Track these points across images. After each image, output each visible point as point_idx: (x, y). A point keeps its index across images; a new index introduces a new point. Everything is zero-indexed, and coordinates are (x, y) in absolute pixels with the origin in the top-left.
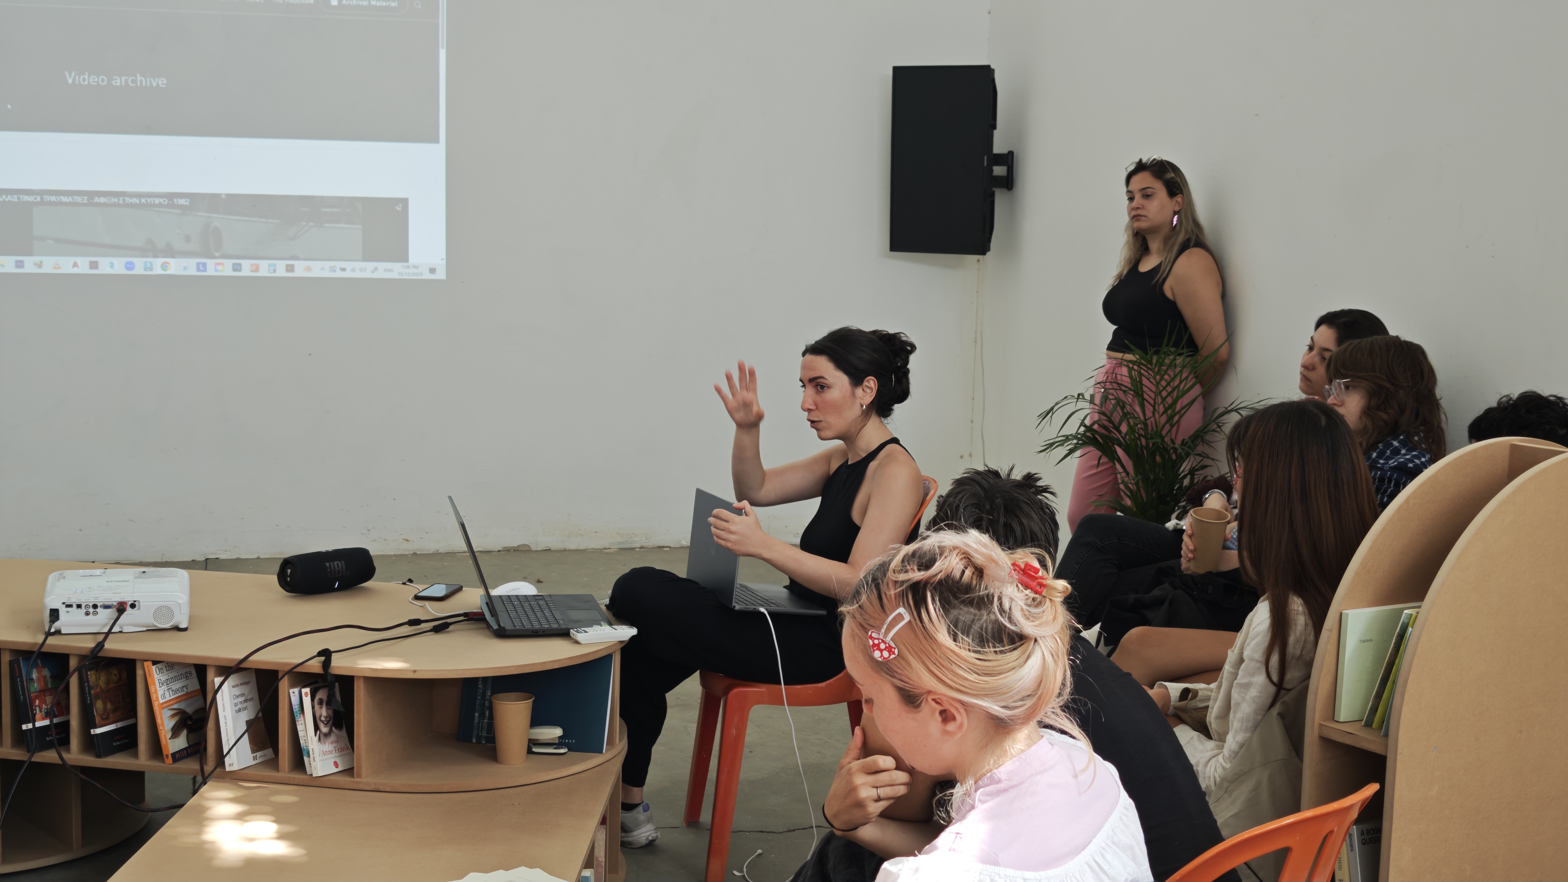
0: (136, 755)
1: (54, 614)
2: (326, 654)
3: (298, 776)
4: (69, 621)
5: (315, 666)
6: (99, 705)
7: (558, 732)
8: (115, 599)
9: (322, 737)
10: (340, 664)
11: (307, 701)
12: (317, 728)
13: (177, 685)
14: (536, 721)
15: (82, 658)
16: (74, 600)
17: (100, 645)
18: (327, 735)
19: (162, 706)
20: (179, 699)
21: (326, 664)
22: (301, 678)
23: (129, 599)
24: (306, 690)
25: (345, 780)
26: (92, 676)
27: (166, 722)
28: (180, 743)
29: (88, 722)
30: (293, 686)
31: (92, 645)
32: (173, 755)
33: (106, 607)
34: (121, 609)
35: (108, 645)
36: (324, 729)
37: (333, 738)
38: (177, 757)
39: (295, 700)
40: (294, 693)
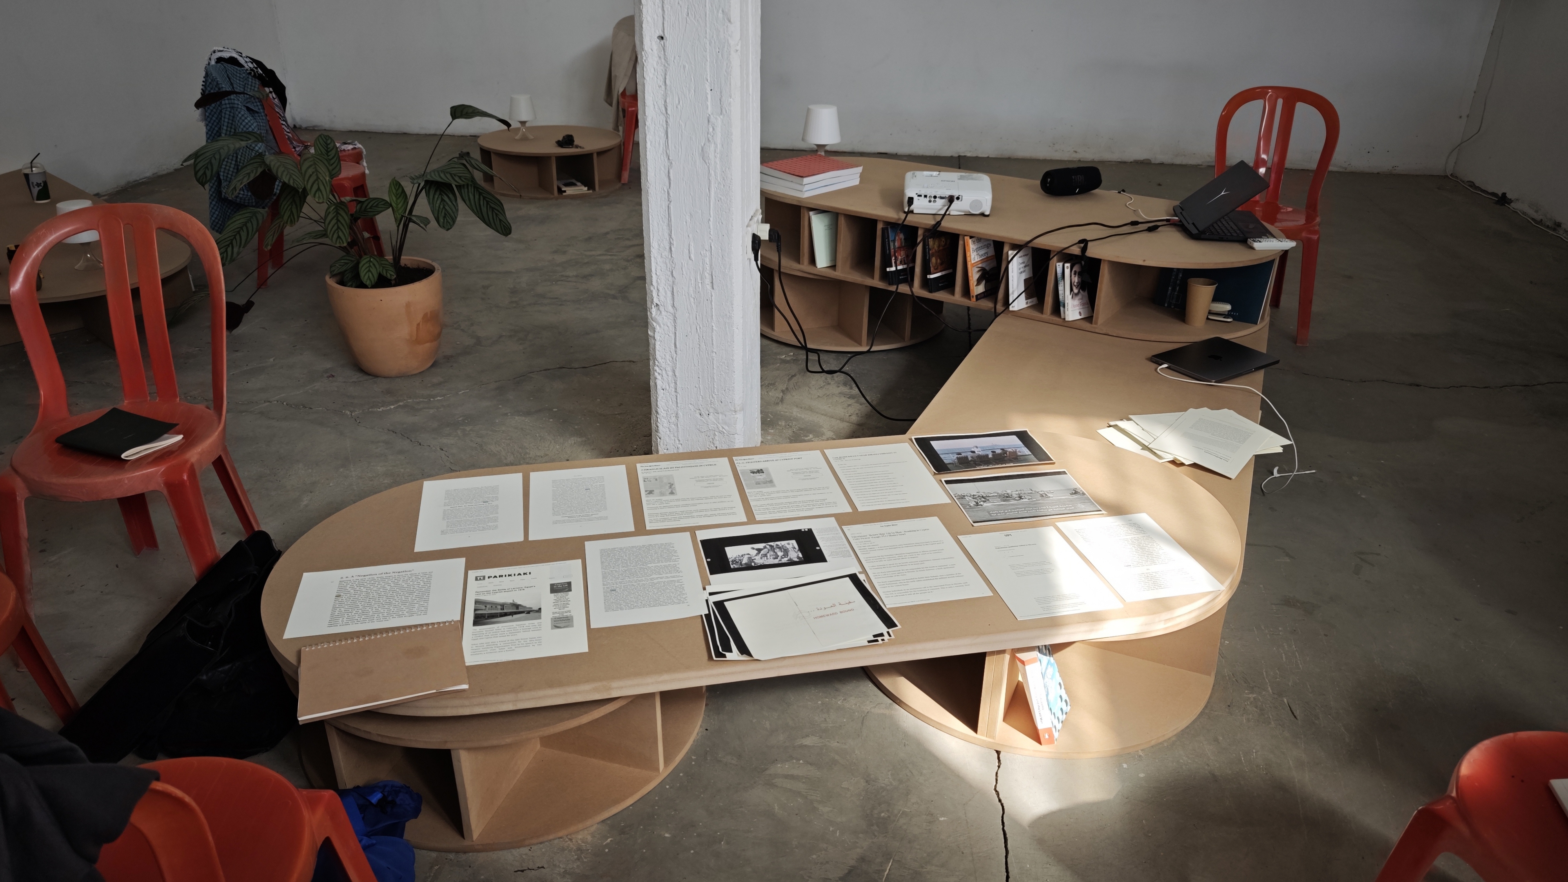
0: (953, 293)
1: (911, 201)
2: (1084, 243)
3: (1055, 319)
4: (920, 206)
5: (1076, 250)
6: (933, 260)
7: (1228, 307)
8: (948, 193)
9: (1074, 295)
10: (1093, 251)
11: (1067, 272)
12: (1071, 290)
13: (982, 252)
14: (1216, 298)
15: (926, 230)
16: (923, 193)
17: (939, 223)
18: (1077, 294)
19: (973, 265)
20: (982, 261)
21: (1084, 250)
22: (1066, 257)
23: (956, 194)
24: (1068, 265)
25: (1087, 325)
26: (931, 242)
27: (974, 275)
28: (981, 289)
29: (926, 270)
30: (1059, 261)
31: (933, 223)
32: (977, 296)
33: (941, 198)
34: (951, 199)
35: (943, 224)
36: (1076, 291)
37: (1080, 296)
38: (978, 297)
39: (1059, 270)
40: (1059, 265)
